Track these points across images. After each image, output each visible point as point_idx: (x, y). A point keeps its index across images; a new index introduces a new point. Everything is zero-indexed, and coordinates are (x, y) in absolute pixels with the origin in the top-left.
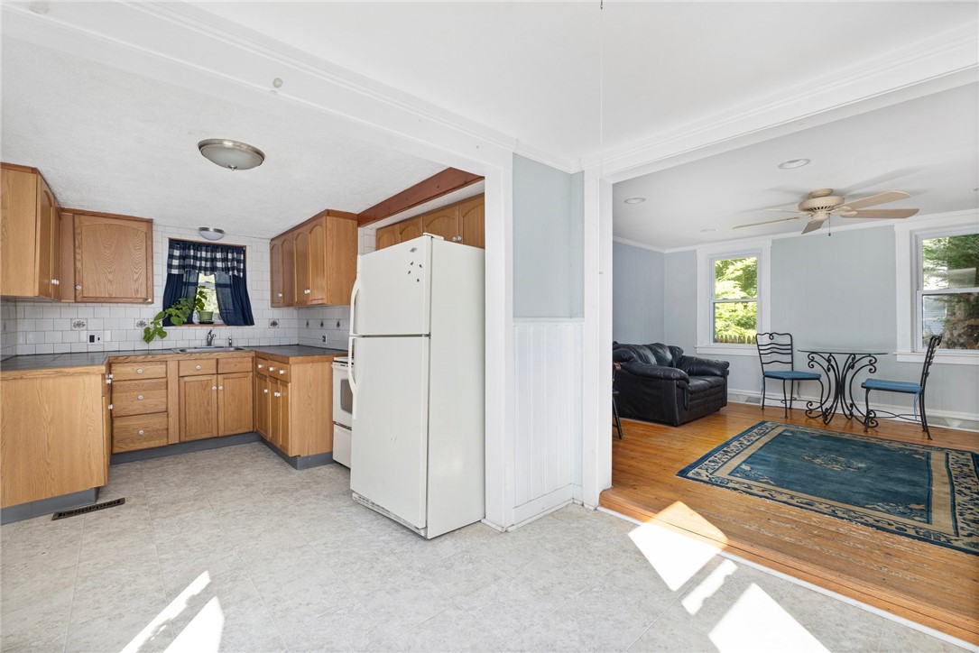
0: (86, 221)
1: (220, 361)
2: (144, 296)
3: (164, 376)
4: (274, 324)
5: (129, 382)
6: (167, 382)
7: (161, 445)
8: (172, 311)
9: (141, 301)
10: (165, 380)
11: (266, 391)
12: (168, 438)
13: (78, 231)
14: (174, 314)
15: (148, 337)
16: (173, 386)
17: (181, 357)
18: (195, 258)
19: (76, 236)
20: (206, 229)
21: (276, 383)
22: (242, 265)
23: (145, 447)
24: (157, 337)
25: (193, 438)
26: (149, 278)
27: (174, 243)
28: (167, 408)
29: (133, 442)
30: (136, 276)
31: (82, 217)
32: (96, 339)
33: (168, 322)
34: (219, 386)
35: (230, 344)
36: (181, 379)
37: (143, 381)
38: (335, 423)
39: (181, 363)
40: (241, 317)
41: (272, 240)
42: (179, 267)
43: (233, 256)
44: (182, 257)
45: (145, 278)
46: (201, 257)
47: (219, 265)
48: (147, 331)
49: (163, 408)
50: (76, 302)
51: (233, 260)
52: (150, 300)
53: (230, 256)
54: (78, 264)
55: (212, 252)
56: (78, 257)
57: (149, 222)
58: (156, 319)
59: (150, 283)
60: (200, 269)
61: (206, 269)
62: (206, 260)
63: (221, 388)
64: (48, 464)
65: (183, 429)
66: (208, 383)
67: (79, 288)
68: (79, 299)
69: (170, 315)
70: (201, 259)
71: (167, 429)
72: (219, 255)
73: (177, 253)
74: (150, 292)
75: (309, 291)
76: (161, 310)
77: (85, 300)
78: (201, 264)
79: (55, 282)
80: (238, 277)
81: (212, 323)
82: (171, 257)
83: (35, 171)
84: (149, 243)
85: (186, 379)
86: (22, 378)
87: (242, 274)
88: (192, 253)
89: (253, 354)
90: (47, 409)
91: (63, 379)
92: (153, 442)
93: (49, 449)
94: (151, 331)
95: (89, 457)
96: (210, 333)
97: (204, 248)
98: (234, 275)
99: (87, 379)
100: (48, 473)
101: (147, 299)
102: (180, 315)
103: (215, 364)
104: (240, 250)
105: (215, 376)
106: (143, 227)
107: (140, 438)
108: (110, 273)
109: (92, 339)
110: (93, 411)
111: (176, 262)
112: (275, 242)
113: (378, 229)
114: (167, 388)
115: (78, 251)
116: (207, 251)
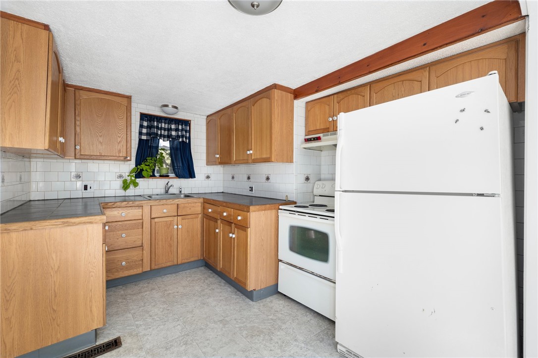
0: (84, 95)
1: (179, 206)
2: (125, 155)
3: (141, 218)
4: (208, 177)
5: (116, 224)
6: (143, 222)
7: (138, 273)
8: (143, 166)
9: (122, 158)
10: (141, 221)
11: (217, 231)
12: (142, 267)
13: (78, 102)
14: (144, 169)
15: (125, 186)
16: (147, 225)
17: (152, 203)
18: (157, 128)
19: (77, 106)
20: (166, 106)
21: (231, 226)
22: (188, 134)
23: (126, 275)
24: (132, 187)
25: (160, 266)
26: (128, 141)
27: (143, 117)
28: (142, 243)
29: (117, 271)
30: (119, 139)
31: (81, 91)
32: (88, 188)
33: (139, 175)
34: (180, 225)
35: (180, 192)
36: (153, 220)
37: (126, 222)
38: (281, 261)
39: (153, 208)
40: (188, 173)
41: (208, 116)
42: (147, 134)
43: (182, 127)
44: (148, 127)
45: (125, 141)
46: (161, 127)
47: (174, 133)
48: (125, 182)
49: (139, 243)
50: (75, 158)
51: (182, 130)
52: (129, 158)
53: (180, 127)
54: (78, 129)
55: (168, 124)
56: (78, 123)
57: (129, 98)
58: (131, 173)
59: (129, 145)
60: (161, 136)
61: (164, 136)
62: (165, 129)
63: (180, 227)
64: (54, 310)
65: (153, 260)
66: (170, 224)
67: (78, 147)
68: (78, 156)
69: (142, 170)
70: (161, 129)
71: (142, 260)
72: (173, 127)
73: (145, 124)
74: (129, 152)
75: (251, 152)
76: (134, 166)
77: (82, 157)
78: (161, 132)
79: (61, 139)
80: (186, 142)
81: (168, 176)
82: (141, 126)
83: (46, 27)
84: (129, 114)
85: (156, 220)
86: (31, 229)
87: (188, 140)
88: (155, 124)
89: (201, 200)
90: (54, 257)
91: (69, 228)
92: (132, 271)
93: (55, 296)
94: (128, 182)
95: (91, 301)
96: (167, 184)
97: (163, 121)
98: (183, 141)
99: (89, 226)
100: (54, 320)
101: (126, 157)
102: (149, 170)
103: (176, 208)
104: (187, 123)
105: (176, 217)
106: (124, 102)
107: (123, 268)
108: (101, 136)
109: (86, 188)
110: (95, 257)
111: (144, 131)
112: (209, 118)
113: (307, 103)
114: (143, 228)
115: (78, 118)
116: (165, 123)
